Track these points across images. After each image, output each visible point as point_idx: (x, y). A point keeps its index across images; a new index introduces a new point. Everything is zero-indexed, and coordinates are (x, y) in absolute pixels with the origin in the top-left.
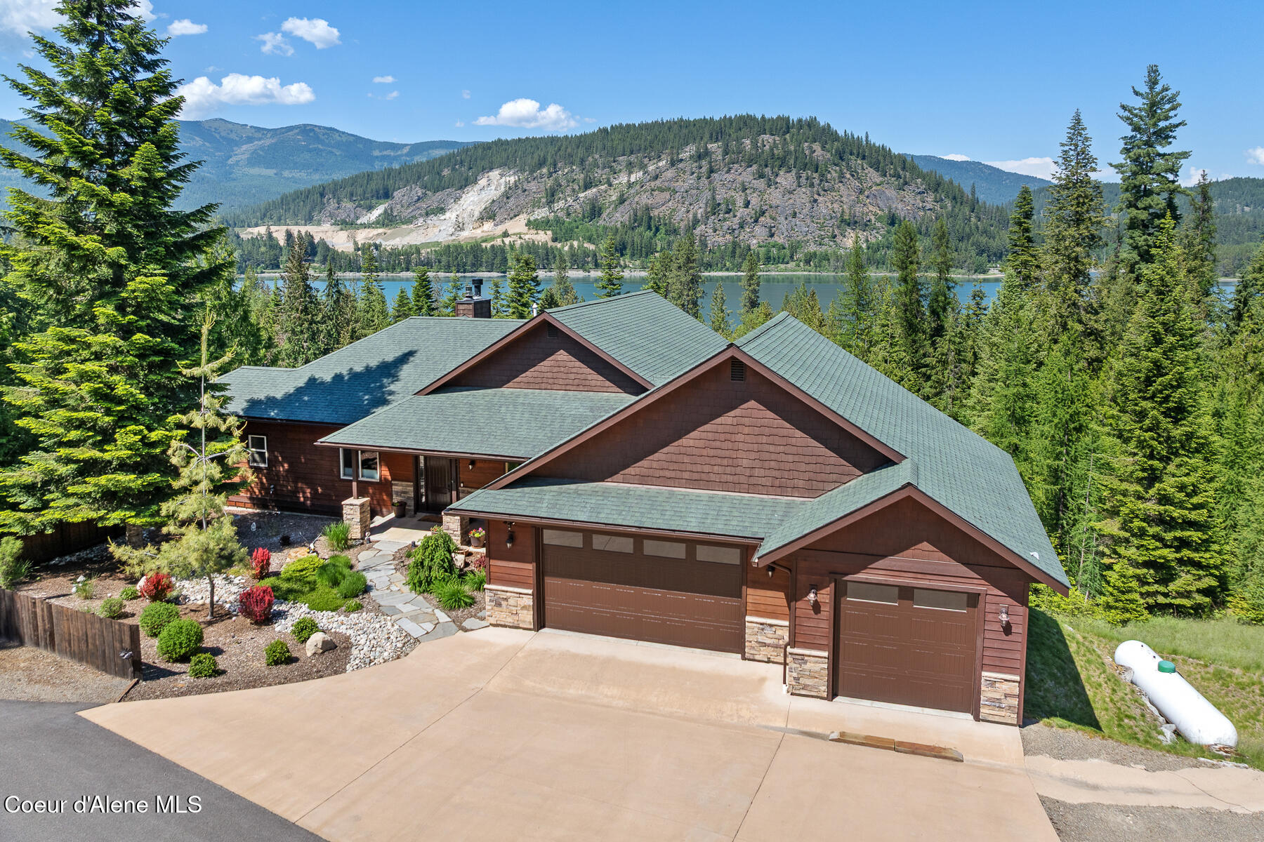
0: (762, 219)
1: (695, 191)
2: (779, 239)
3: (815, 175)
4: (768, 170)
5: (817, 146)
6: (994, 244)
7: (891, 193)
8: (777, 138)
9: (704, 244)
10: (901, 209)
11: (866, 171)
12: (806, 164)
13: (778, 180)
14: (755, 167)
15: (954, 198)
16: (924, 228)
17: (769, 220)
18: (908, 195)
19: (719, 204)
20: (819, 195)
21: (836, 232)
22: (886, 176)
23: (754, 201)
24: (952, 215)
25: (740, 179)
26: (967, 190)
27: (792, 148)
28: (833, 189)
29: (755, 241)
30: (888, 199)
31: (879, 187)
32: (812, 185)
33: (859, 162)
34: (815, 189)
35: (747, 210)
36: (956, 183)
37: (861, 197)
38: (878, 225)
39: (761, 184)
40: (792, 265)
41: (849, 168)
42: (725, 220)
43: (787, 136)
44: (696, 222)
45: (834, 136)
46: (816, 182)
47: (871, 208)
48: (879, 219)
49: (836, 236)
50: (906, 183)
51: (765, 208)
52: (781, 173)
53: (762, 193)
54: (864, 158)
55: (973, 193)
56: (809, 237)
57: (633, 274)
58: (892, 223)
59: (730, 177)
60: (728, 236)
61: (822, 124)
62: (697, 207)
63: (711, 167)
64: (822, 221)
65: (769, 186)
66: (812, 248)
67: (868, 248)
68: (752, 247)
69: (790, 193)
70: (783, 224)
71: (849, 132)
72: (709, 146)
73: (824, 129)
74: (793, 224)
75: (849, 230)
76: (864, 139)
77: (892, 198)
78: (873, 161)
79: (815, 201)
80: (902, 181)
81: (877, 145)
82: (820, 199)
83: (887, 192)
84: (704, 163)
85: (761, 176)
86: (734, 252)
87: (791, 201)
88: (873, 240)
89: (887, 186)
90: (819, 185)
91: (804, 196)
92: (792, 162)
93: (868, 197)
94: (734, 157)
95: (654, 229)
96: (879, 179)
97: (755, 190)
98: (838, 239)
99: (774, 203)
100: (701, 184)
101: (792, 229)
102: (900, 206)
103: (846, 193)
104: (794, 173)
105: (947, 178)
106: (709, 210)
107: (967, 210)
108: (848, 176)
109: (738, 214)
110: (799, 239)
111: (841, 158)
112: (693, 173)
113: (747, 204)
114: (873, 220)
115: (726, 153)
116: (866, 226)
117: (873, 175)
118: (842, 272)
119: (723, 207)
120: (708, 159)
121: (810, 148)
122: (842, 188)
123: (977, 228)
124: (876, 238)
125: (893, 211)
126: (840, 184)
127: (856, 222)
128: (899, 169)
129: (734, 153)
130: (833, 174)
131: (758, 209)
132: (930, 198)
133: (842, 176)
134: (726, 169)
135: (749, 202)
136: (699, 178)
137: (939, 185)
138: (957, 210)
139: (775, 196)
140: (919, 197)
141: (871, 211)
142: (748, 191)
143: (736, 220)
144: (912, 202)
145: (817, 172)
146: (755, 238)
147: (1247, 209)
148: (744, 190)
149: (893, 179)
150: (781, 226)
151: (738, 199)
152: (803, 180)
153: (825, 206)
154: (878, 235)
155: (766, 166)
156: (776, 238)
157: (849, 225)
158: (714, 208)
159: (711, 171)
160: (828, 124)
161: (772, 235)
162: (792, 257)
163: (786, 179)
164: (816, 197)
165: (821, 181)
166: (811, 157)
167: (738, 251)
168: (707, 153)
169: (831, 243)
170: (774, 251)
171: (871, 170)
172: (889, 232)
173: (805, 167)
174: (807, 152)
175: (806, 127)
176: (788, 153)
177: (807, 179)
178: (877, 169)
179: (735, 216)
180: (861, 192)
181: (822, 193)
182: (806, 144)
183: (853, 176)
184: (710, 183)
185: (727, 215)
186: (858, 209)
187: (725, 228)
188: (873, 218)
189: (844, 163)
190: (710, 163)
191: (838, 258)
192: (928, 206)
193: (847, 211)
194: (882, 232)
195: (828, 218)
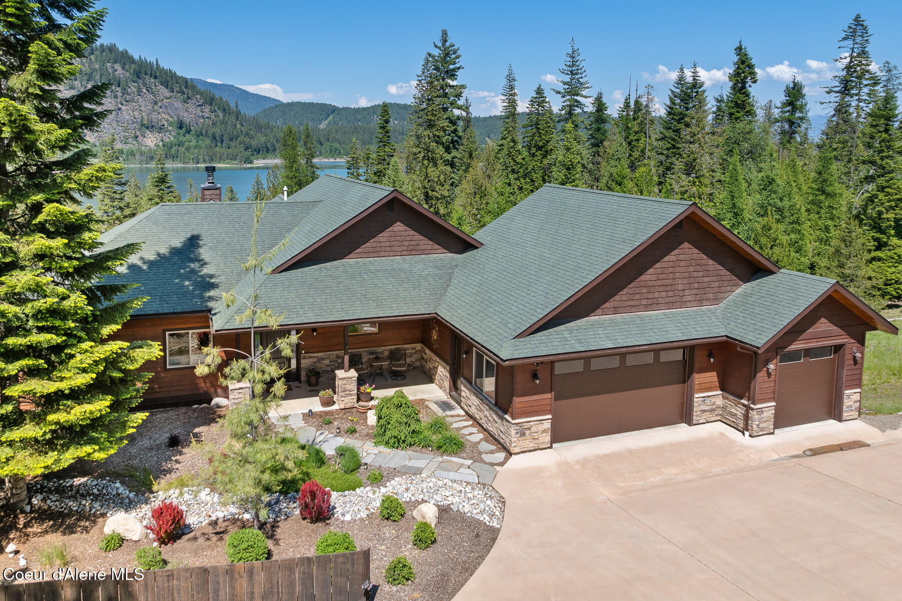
3: (118, 89)
5: (118, 66)
6: (254, 143)
7: (178, 104)
10: (187, 118)
11: (158, 88)
15: (224, 110)
16: (204, 131)
18: (191, 107)
20: (122, 105)
21: (138, 133)
22: (173, 92)
24: (224, 123)
26: (233, 105)
27: (97, 66)
28: (133, 100)
30: (176, 109)
31: (169, 100)
32: (116, 98)
33: (152, 80)
34: (119, 100)
36: (224, 99)
37: (156, 107)
38: (170, 128)
41: (145, 84)
43: (92, 56)
45: (132, 60)
46: (119, 94)
47: (164, 116)
48: (170, 124)
49: (138, 136)
50: (189, 98)
54: (156, 78)
55: (237, 107)
56: (117, 136)
58: (181, 128)
61: (121, 49)
64: (126, 125)
67: (164, 146)
71: (143, 57)
73: (122, 53)
75: (148, 132)
76: (155, 63)
77: (179, 109)
78: (163, 80)
79: (120, 110)
80: (185, 96)
81: (165, 68)
82: (123, 108)
83: (175, 104)
88: (167, 140)
89: (175, 99)
90: (122, 97)
91: (110, 106)
92: (97, 78)
93: (161, 107)
96: (168, 94)
98: (139, 139)
102: (185, 115)
103: (143, 103)
105: (217, 96)
107: (233, 119)
108: (145, 91)
111: (138, 77)
114: (166, 125)
116: (161, 129)
117: (164, 91)
118: (146, 164)
121: (113, 67)
122: (140, 100)
123: (242, 131)
124: (169, 138)
125: (181, 118)
126: (139, 97)
127: (153, 126)
128: (183, 88)
130: (133, 88)
132: (207, 109)
133: (139, 91)
137: (212, 100)
138: (227, 119)
140: (199, 108)
141: (164, 118)
144: (194, 112)
145: (119, 86)
147: (396, 122)
149: (179, 94)
153: (128, 113)
154: (170, 136)
157: (147, 128)
160: (126, 51)
164: (120, 106)
165: (123, 93)
166: (113, 76)
169: (134, 142)
171: (162, 87)
172: (178, 134)
174: (110, 71)
175: (107, 51)
176: (94, 70)
177: (111, 93)
178: (167, 87)
180: (156, 103)
181: (125, 103)
182: (109, 64)
183: (148, 91)
186: (154, 116)
188: (165, 123)
189: (141, 81)
191: (142, 154)
192: (206, 115)
193: (146, 118)
194: (173, 133)
195: (131, 122)
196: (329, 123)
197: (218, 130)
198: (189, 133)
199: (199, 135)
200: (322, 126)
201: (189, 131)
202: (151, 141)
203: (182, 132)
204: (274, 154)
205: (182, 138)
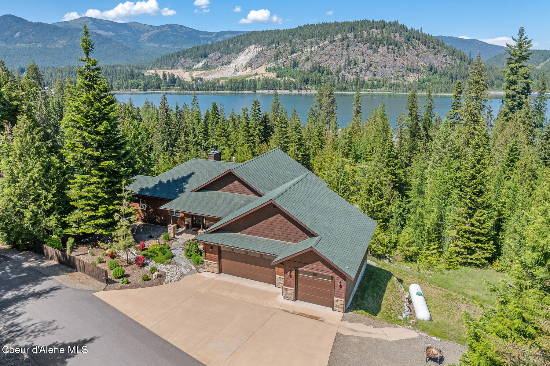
0: (370, 68)
1: (340, 55)
2: (378, 77)
3: (396, 48)
4: (374, 46)
5: (397, 35)
7: (431, 56)
8: (379, 31)
9: (344, 79)
10: (435, 64)
11: (420, 46)
12: (392, 43)
13: (379, 50)
14: (368, 44)
15: (461, 59)
16: (445, 72)
17: (374, 68)
18: (439, 57)
19: (351, 61)
20: (397, 57)
21: (404, 74)
22: (429, 48)
23: (366, 60)
24: (460, 67)
25: (361, 50)
26: (468, 55)
27: (386, 35)
28: (404, 54)
29: (367, 78)
31: (425, 53)
32: (394, 52)
33: (417, 41)
34: (396, 54)
35: (364, 64)
36: (462, 51)
37: (417, 58)
38: (424, 71)
39: (371, 52)
40: (383, 89)
41: (412, 44)
42: (353, 68)
43: (384, 30)
44: (340, 69)
45: (406, 30)
46: (396, 51)
47: (421, 63)
48: (425, 68)
50: (438, 51)
51: (372, 63)
52: (380, 47)
53: (371, 56)
54: (419, 40)
55: (470, 56)
56: (392, 76)
57: (311, 92)
58: (431, 70)
59: (356, 49)
60: (355, 76)
61: (400, 24)
62: (341, 62)
63: (348, 44)
64: (398, 69)
65: (374, 53)
66: (393, 81)
67: (419, 81)
68: (365, 81)
69: (384, 56)
70: (380, 70)
71: (413, 28)
72: (348, 35)
73: (401, 26)
74: (385, 70)
75: (410, 73)
76: (420, 31)
77: (431, 59)
78: (424, 41)
79: (395, 60)
80: (436, 50)
81: (426, 33)
82: (398, 59)
83: (429, 55)
84: (345, 42)
85: (371, 48)
86: (357, 83)
87: (384, 60)
88: (421, 78)
89: (429, 53)
90: (398, 52)
91: (390, 57)
92: (385, 42)
93: (420, 58)
94: (359, 40)
95: (321, 72)
96: (426, 50)
97: (368, 55)
98: (405, 77)
99: (376, 61)
100: (343, 52)
101: (384, 73)
102: (435, 62)
103: (410, 56)
104: (386, 47)
105: (458, 49)
106: (346, 64)
107: (467, 64)
108: (411, 48)
109: (360, 66)
110: (387, 77)
111: (409, 40)
112: (340, 47)
113: (364, 61)
115: (355, 38)
116: (419, 71)
117: (423, 48)
118: (406, 92)
119: (353, 62)
120: (347, 40)
121: (394, 35)
122: (408, 54)
124: (423, 77)
125: (431, 64)
126: (407, 52)
127: (414, 70)
128: (436, 45)
129: (359, 38)
130: (405, 47)
131: (369, 63)
132: (449, 58)
133: (408, 48)
134: (355, 45)
135: (365, 60)
136: (343, 49)
137: (454, 52)
138: (462, 64)
139: (377, 58)
140: (444, 58)
141: (421, 64)
142: (364, 55)
143: (359, 69)
144: (441, 60)
145: (397, 46)
146: (367, 77)
148: (363, 54)
149: (432, 49)
150: (379, 71)
151: (360, 59)
152: (390, 50)
153: (400, 62)
154: (424, 76)
155: (373, 44)
156: (376, 77)
157: (410, 71)
158: (349, 63)
159: (348, 46)
160: (403, 24)
161: (375, 75)
162: (383, 85)
163: (382, 50)
164: (396, 58)
165: (399, 50)
166: (394, 40)
167: (359, 82)
168: (347, 38)
169: (402, 79)
170: (375, 82)
171: (422, 45)
172: (429, 74)
173: (391, 44)
174: (393, 37)
175: (393, 25)
176: (384, 37)
177: (392, 50)
178: (425, 45)
179: (358, 67)
180: (417, 56)
181: (399, 56)
182: (392, 33)
183: (414, 48)
184: (347, 51)
185: (354, 66)
186: (415, 64)
187: (353, 72)
188: (422, 68)
189: (410, 42)
190: (348, 42)
191: (404, 86)
192: (448, 62)
193: (410, 64)
194: (426, 74)
195: (401, 67)
196: (545, 65)
197: (454, 72)
198: (436, 74)
199: (442, 75)
200: (539, 67)
201: (435, 73)
202: (412, 78)
203: (431, 73)
204: (492, 88)
205: (431, 77)
